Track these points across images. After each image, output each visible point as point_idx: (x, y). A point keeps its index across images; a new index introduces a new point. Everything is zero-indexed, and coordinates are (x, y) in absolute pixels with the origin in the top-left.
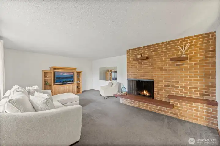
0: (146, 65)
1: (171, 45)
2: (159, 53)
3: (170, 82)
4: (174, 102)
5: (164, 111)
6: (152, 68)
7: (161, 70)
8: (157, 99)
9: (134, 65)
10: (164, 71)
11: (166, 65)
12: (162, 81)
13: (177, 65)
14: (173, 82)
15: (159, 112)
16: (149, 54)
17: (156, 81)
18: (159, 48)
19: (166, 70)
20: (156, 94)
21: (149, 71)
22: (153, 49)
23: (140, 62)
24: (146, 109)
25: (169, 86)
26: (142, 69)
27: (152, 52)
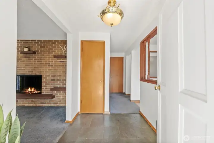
0: (34, 59)
1: (56, 44)
2: (47, 49)
3: (55, 76)
4: (55, 93)
5: (48, 103)
6: (40, 64)
7: (49, 66)
8: (44, 93)
9: (21, 59)
10: (50, 67)
11: (53, 62)
12: (49, 76)
13: (60, 62)
14: (57, 76)
15: (43, 105)
16: (37, 49)
17: (43, 76)
18: (47, 45)
19: (52, 66)
20: (43, 88)
21: (38, 66)
22: (41, 45)
23: (28, 56)
24: (31, 105)
25: (55, 80)
26: (31, 63)
27: (40, 47)
